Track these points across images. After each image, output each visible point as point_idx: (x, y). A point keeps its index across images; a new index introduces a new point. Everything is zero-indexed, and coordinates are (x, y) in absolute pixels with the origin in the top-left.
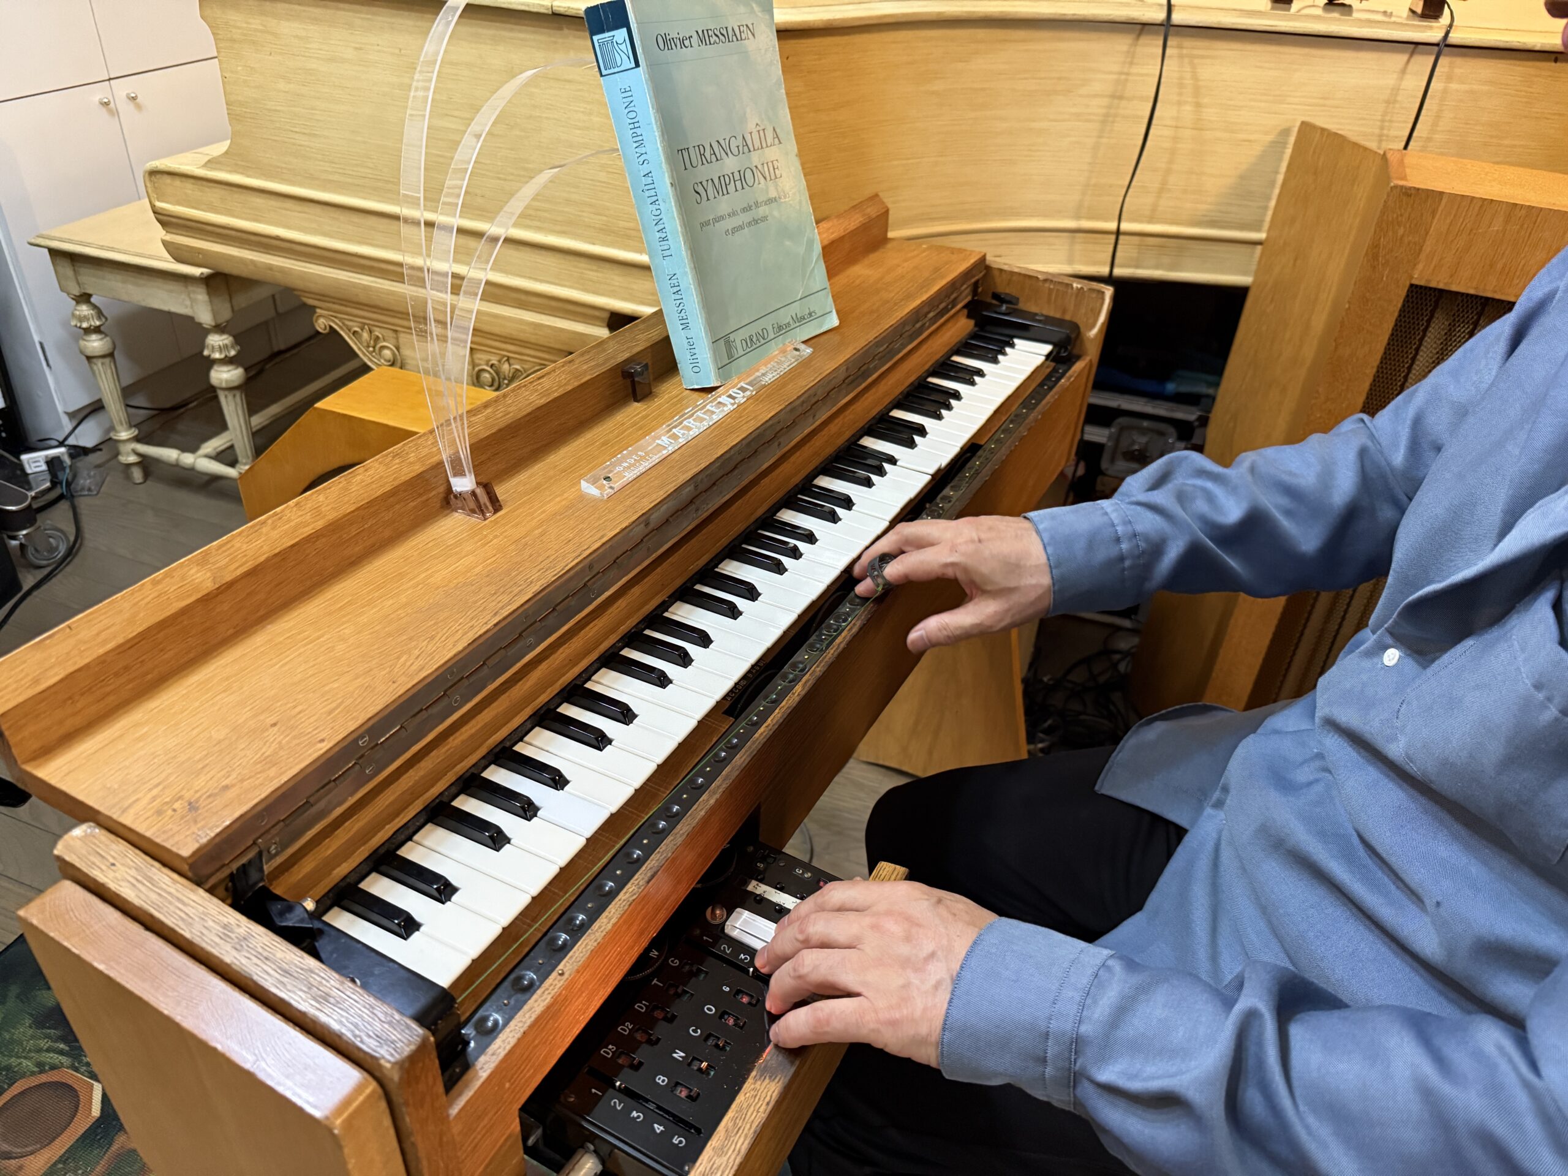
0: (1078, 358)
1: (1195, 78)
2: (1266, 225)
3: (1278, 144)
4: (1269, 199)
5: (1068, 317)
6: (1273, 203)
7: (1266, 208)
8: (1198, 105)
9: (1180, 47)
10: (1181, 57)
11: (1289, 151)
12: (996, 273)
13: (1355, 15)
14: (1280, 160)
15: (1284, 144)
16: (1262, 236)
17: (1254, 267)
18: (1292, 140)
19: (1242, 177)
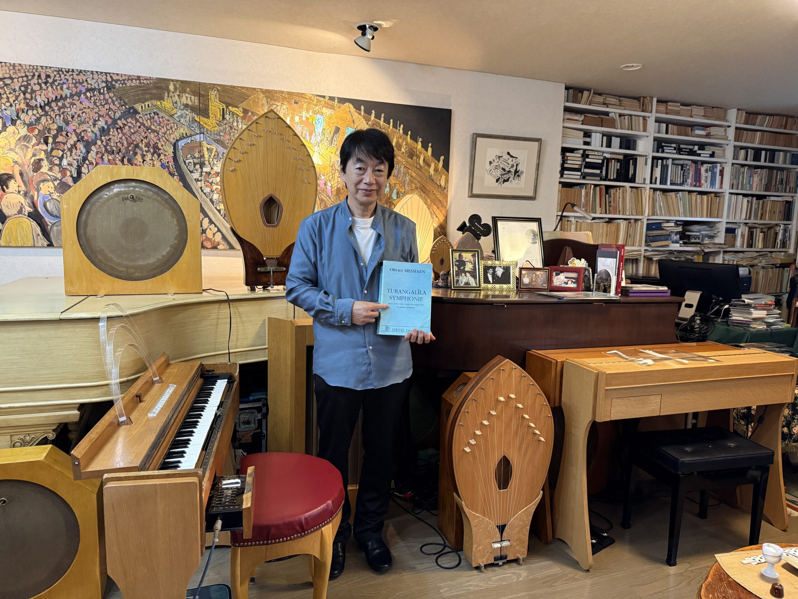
0: (235, 381)
1: (238, 311)
2: (267, 344)
3: (264, 323)
4: (266, 337)
5: (229, 372)
6: (267, 338)
7: (265, 339)
8: (241, 317)
9: (232, 304)
10: (233, 307)
11: (267, 325)
12: (205, 366)
13: (271, 291)
14: (265, 327)
15: (265, 323)
16: (267, 346)
17: (267, 355)
18: (267, 322)
19: (257, 333)
